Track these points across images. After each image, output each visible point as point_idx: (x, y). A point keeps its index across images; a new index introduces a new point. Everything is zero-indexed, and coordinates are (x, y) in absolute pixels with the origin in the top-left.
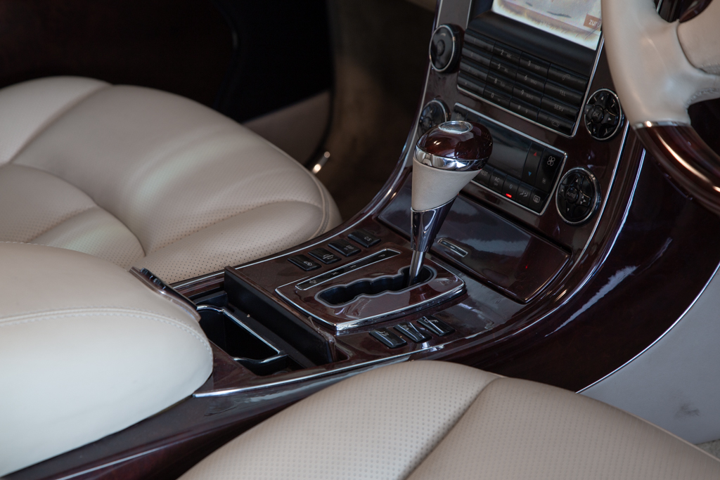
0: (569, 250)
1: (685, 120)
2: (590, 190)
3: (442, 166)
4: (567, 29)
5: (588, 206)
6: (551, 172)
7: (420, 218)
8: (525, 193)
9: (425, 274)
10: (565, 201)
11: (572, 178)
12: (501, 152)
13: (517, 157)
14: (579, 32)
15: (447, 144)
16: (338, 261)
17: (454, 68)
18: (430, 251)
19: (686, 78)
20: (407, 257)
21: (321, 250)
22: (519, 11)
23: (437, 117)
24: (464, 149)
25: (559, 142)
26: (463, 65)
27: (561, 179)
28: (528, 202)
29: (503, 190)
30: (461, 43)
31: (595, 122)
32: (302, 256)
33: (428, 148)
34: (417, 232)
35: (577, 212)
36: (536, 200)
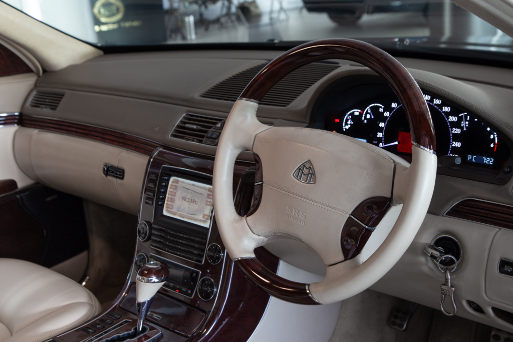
0: (205, 312)
1: (253, 256)
2: (212, 286)
3: (149, 281)
4: (196, 220)
5: (212, 292)
6: (194, 280)
7: (140, 305)
8: (184, 290)
9: (144, 329)
10: (201, 291)
11: (203, 281)
12: (173, 272)
13: (180, 273)
14: (201, 221)
15: (150, 272)
16: (104, 328)
17: (149, 239)
18: (146, 319)
19: (253, 239)
20: (135, 323)
21: (93, 325)
22: (174, 214)
23: (144, 260)
24: (157, 273)
25: (196, 266)
26: (153, 237)
27: (199, 282)
28: (186, 293)
29: (174, 289)
30: (151, 228)
31: (211, 257)
32: (87, 327)
33: (142, 274)
34: (139, 310)
35: (207, 295)
36: (189, 292)
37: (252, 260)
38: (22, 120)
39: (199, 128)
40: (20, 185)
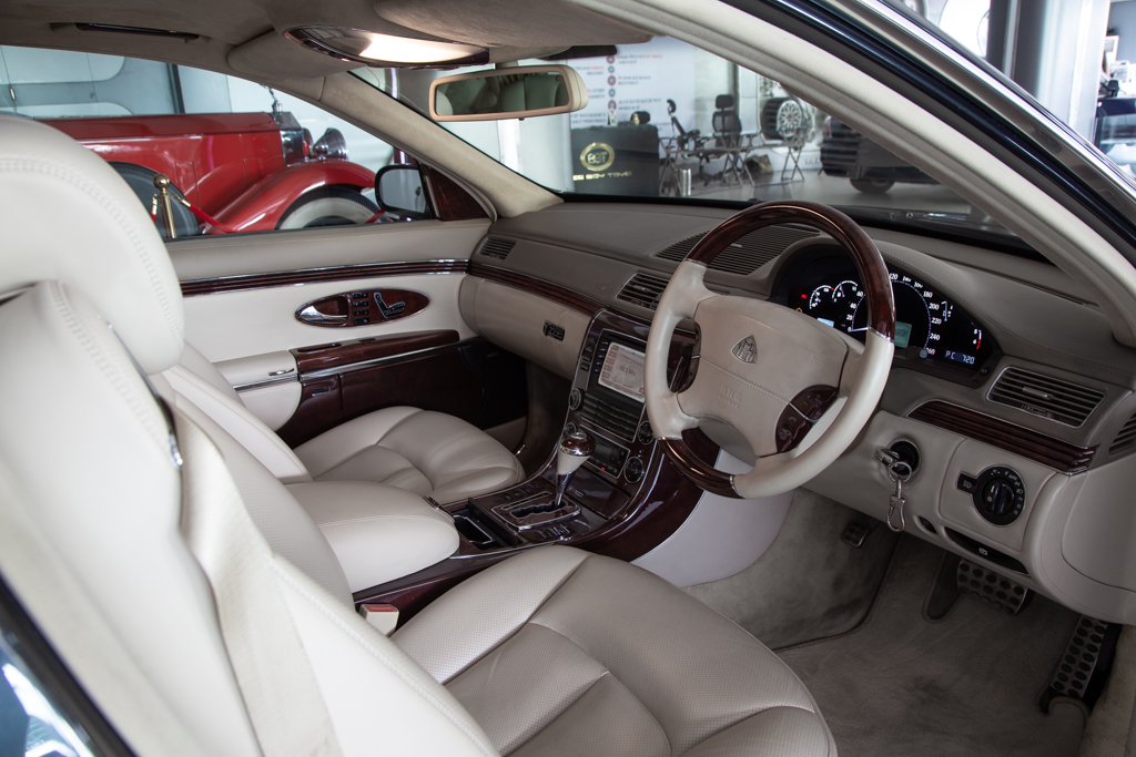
0: (629, 495)
1: (680, 437)
2: (640, 468)
3: (572, 453)
4: (631, 393)
5: (639, 475)
6: (623, 459)
7: (561, 478)
8: (610, 468)
9: (562, 504)
10: (628, 472)
11: (632, 461)
12: (600, 448)
13: (607, 451)
14: (636, 395)
15: (575, 444)
16: (522, 497)
17: (580, 409)
18: (565, 493)
19: (682, 418)
20: (554, 497)
21: (514, 491)
22: (610, 384)
23: (572, 431)
24: (582, 446)
25: (627, 445)
26: (584, 407)
27: (627, 462)
28: (611, 472)
29: (601, 466)
30: (583, 397)
31: (643, 436)
32: (505, 494)
33: (565, 444)
34: (559, 484)
35: (633, 477)
36: (616, 471)
37: (677, 441)
38: (471, 268)
39: (649, 290)
40: (462, 337)
